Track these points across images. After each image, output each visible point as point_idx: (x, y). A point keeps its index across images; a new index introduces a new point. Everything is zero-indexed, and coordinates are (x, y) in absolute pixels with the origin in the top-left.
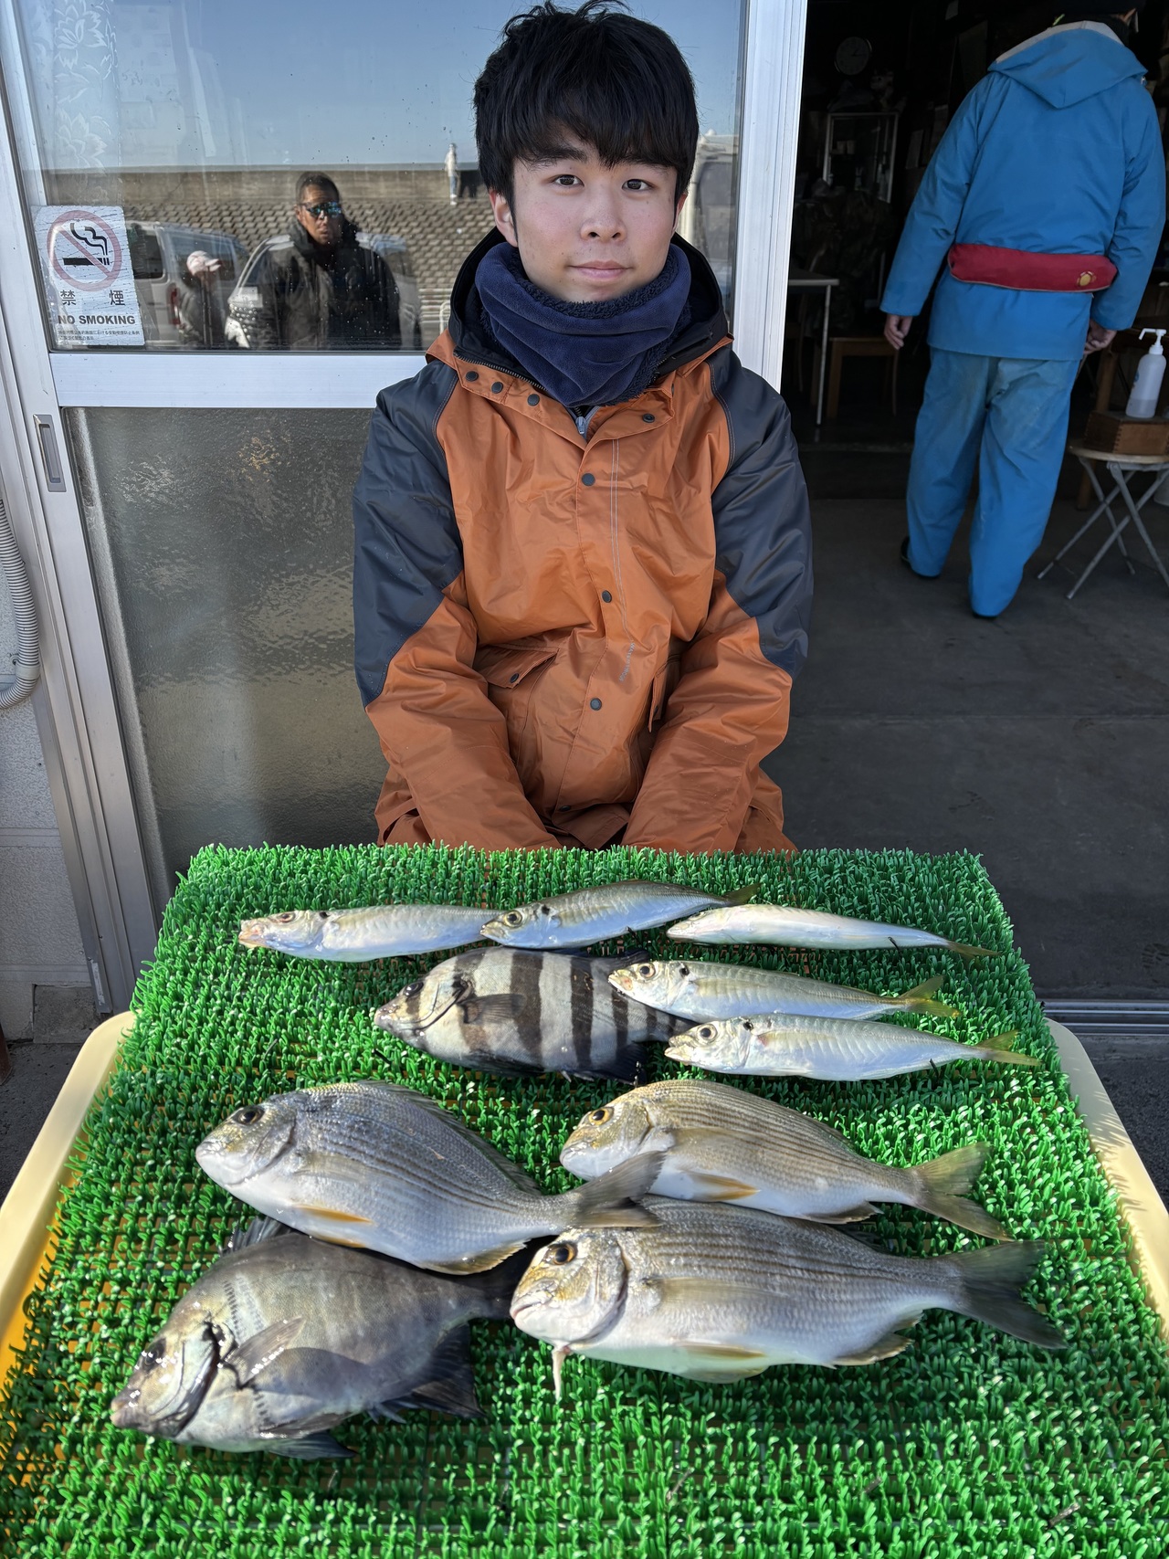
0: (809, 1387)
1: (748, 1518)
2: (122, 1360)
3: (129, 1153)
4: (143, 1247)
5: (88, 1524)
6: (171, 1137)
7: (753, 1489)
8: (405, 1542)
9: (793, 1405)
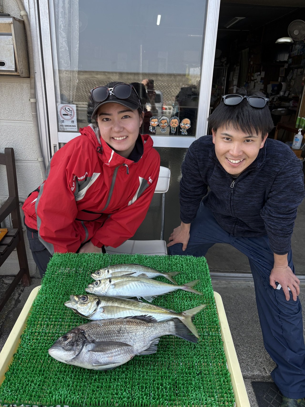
0: (160, 353)
1: (147, 373)
2: (38, 346)
3: (40, 310)
4: (42, 327)
5: (32, 371)
6: (48, 307)
7: (148, 368)
8: (87, 376)
9: (157, 355)
